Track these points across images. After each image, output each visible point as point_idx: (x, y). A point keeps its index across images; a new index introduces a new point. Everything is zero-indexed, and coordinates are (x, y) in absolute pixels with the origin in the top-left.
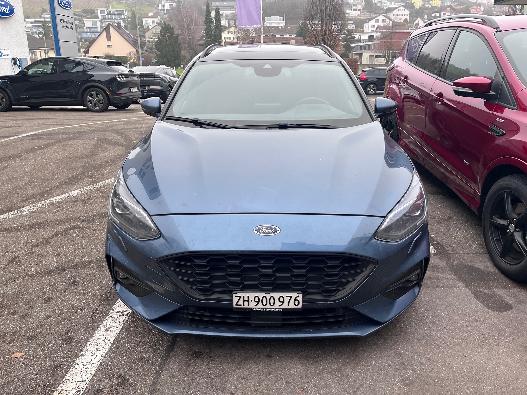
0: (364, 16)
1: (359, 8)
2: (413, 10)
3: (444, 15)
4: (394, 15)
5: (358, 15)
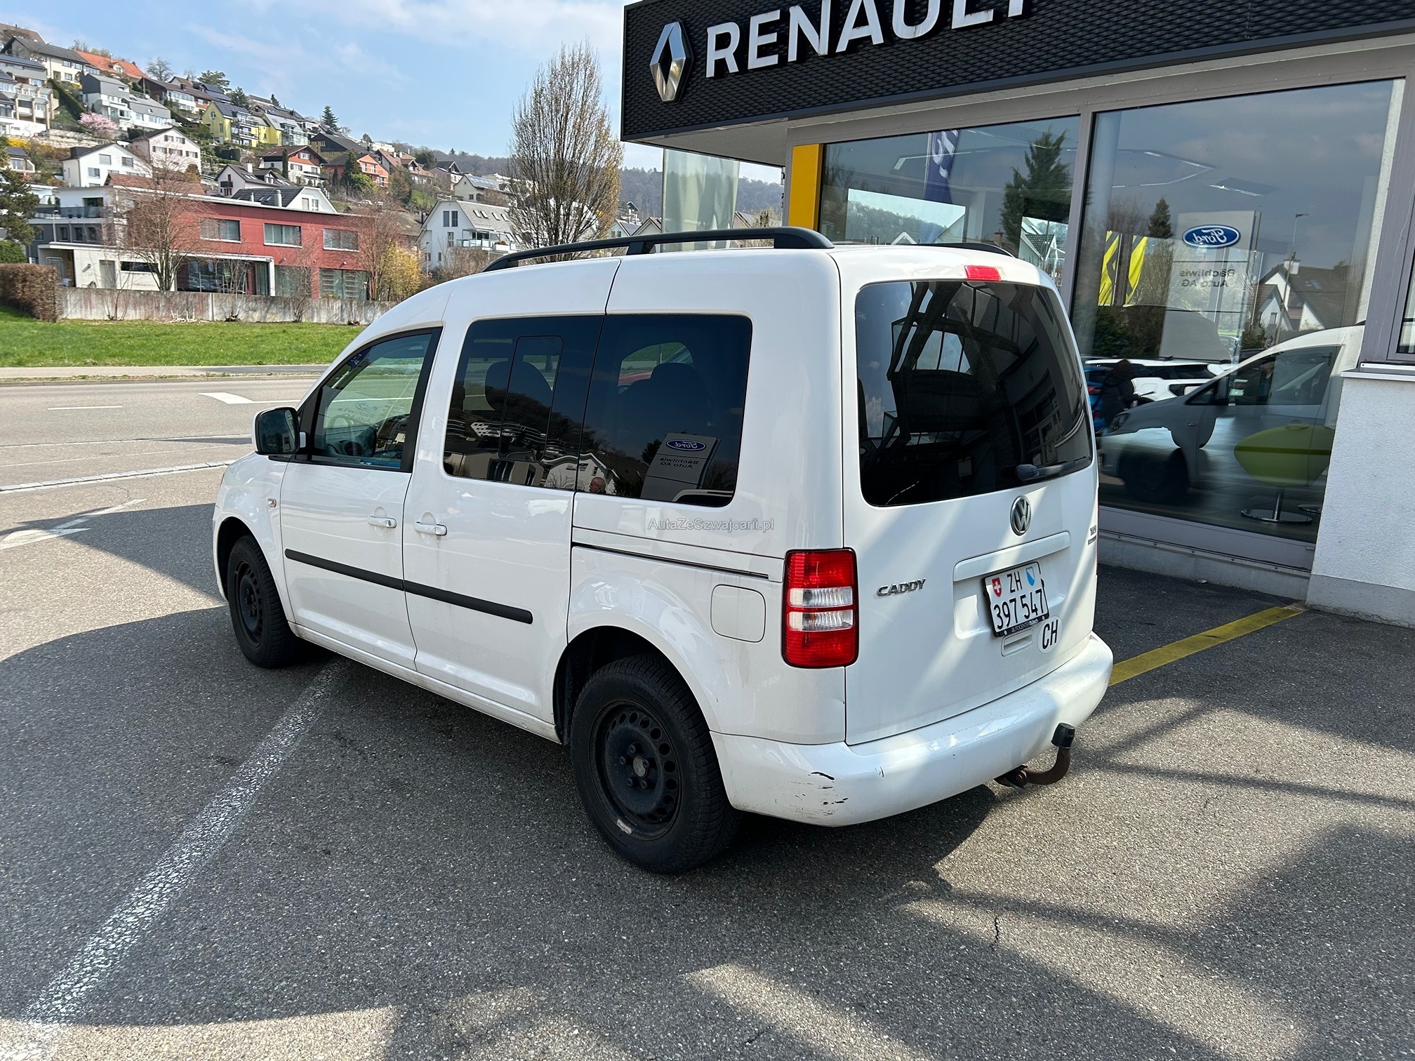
0: (59, 139)
1: (39, 114)
2: (207, 144)
3: (296, 168)
4: (154, 151)
5: (40, 135)
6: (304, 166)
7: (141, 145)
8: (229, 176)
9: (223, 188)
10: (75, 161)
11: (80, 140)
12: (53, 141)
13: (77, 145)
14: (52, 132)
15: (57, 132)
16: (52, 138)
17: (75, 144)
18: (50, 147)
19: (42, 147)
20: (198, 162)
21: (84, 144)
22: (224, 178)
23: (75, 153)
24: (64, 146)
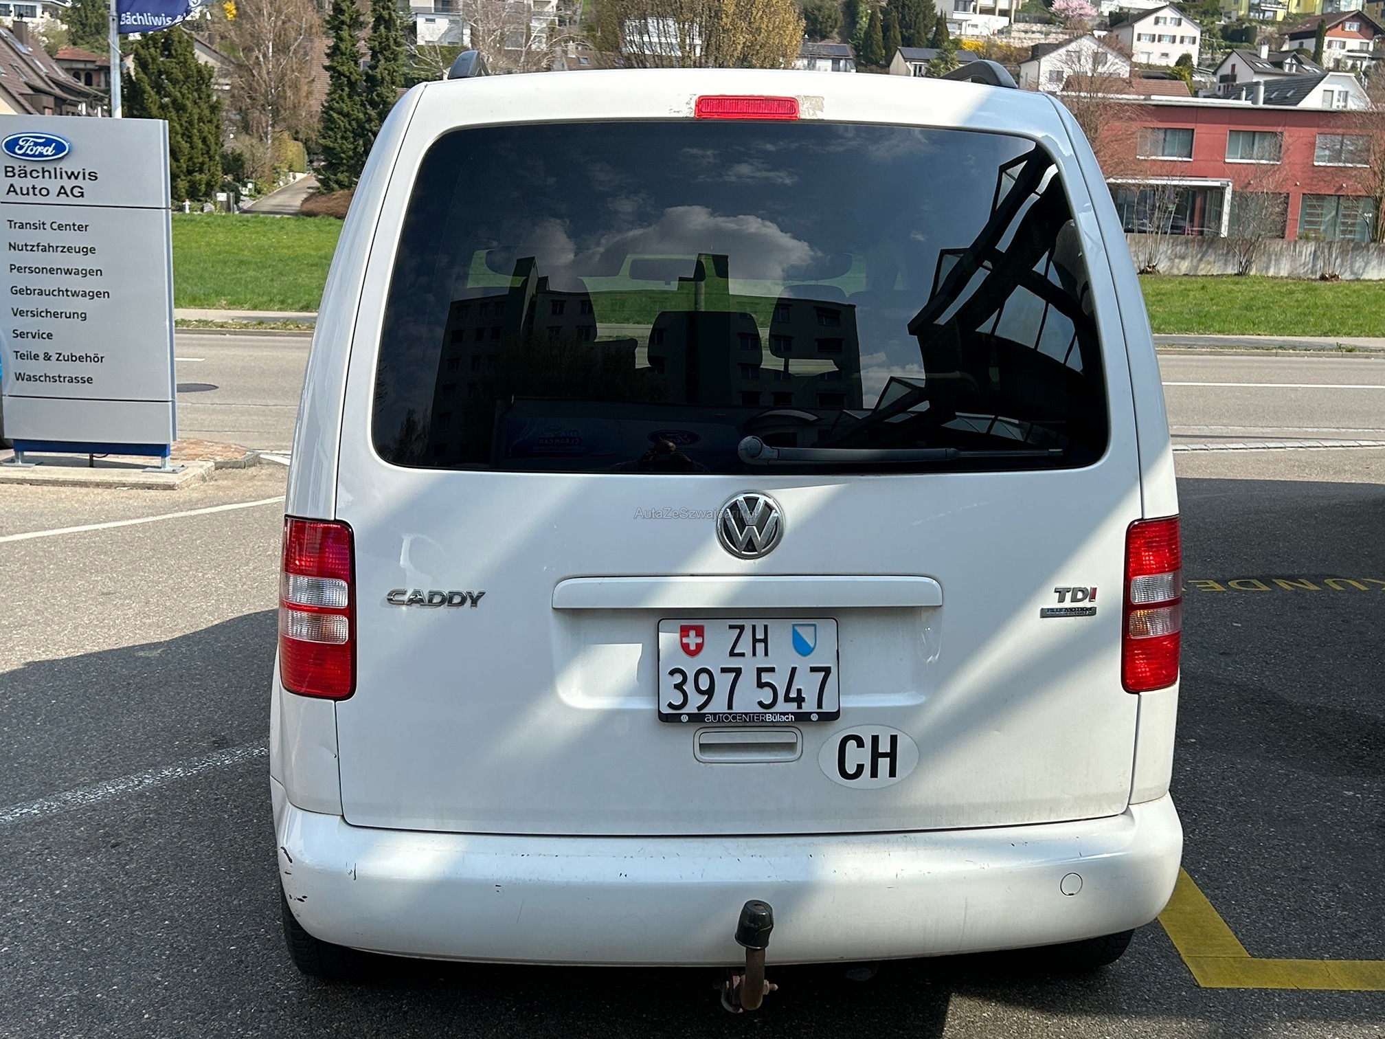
0: (1023, 35)
1: (1003, 4)
2: (1213, 23)
3: (1336, 46)
4: (1139, 39)
5: (1001, 32)
6: (1347, 40)
7: (1122, 33)
8: (1233, 66)
9: (1222, 85)
10: (1036, 62)
11: (1047, 34)
12: (1014, 38)
13: (1043, 41)
14: (1015, 26)
15: (1021, 26)
16: (1014, 34)
17: (1039, 39)
18: (1009, 46)
19: (999, 47)
20: (1194, 51)
21: (1052, 39)
22: (1226, 70)
23: (1037, 52)
24: (1025, 45)
